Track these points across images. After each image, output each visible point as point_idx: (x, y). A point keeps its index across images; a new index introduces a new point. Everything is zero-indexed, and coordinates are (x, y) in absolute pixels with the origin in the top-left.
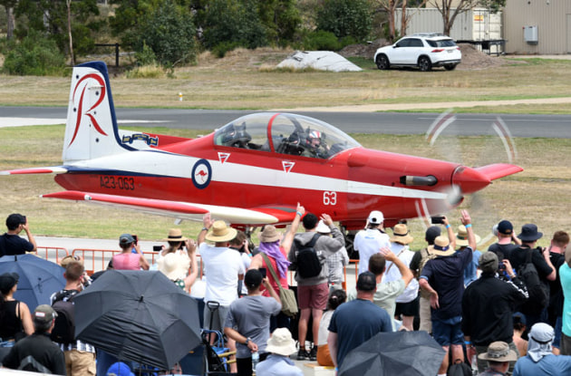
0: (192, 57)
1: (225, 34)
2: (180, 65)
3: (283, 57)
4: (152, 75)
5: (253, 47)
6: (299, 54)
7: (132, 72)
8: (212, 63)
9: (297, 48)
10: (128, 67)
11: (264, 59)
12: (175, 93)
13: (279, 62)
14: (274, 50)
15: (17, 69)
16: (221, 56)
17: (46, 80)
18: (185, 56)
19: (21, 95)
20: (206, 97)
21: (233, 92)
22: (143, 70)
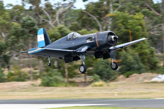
0: (116, 78)
1: (129, 68)
2: (112, 81)
3: (153, 77)
4: (101, 86)
5: (140, 73)
6: (160, 76)
7: (93, 84)
8: (124, 80)
9: (158, 73)
10: (90, 82)
11: (145, 78)
12: (113, 92)
13: (151, 79)
14: (149, 74)
15: (47, 84)
16: (128, 77)
17: (59, 89)
18: (113, 78)
19: (50, 95)
20: (126, 94)
21: (136, 92)
22: (97, 83)
